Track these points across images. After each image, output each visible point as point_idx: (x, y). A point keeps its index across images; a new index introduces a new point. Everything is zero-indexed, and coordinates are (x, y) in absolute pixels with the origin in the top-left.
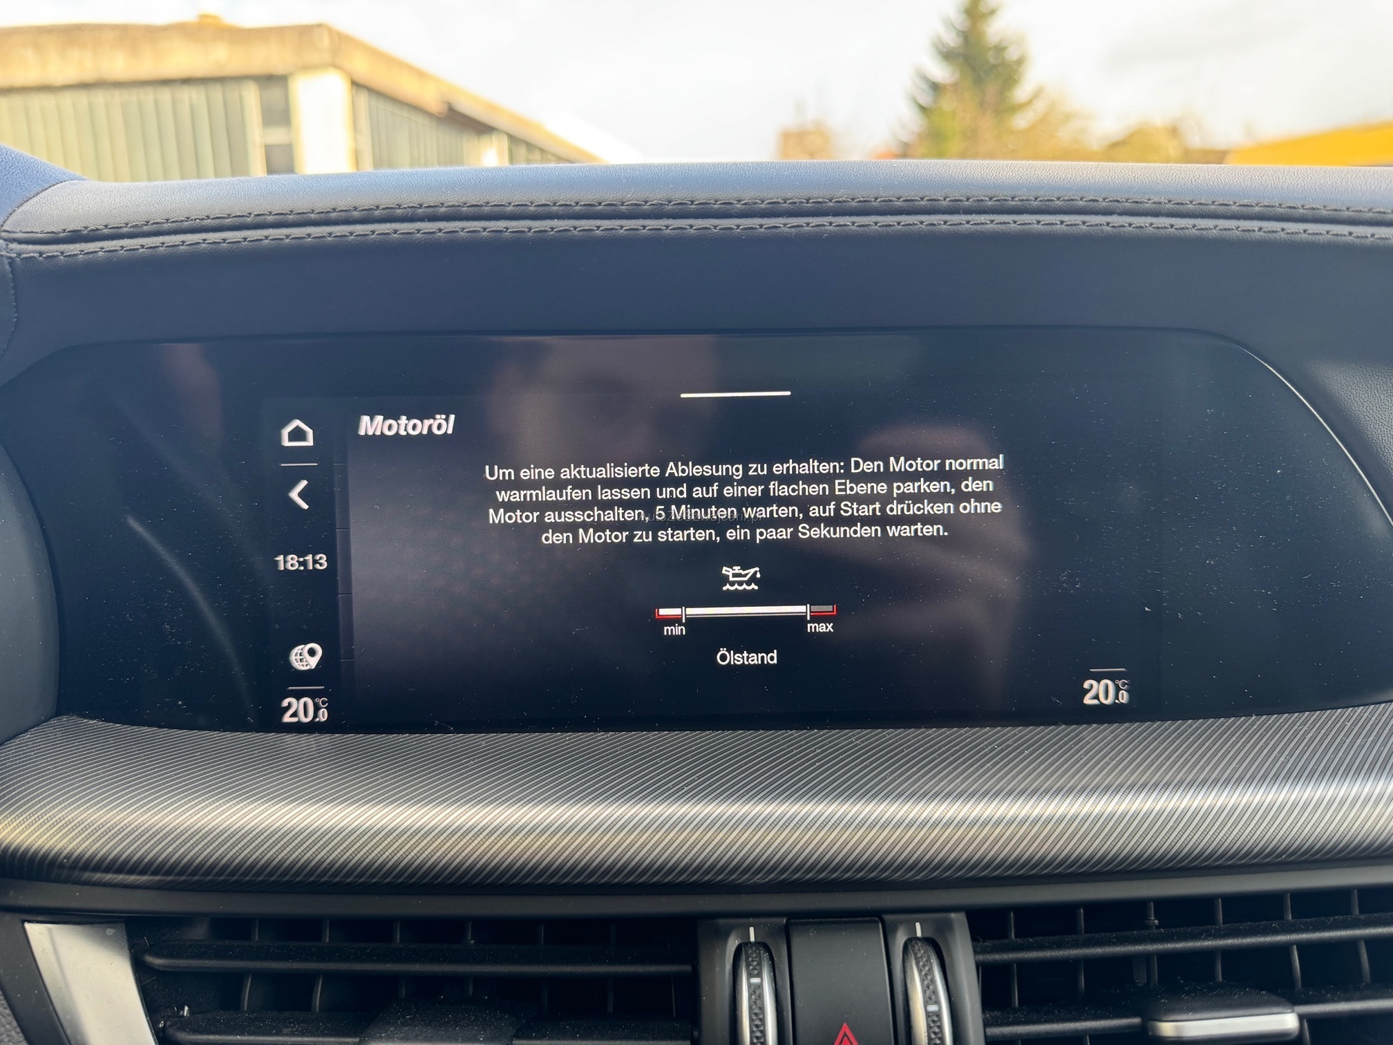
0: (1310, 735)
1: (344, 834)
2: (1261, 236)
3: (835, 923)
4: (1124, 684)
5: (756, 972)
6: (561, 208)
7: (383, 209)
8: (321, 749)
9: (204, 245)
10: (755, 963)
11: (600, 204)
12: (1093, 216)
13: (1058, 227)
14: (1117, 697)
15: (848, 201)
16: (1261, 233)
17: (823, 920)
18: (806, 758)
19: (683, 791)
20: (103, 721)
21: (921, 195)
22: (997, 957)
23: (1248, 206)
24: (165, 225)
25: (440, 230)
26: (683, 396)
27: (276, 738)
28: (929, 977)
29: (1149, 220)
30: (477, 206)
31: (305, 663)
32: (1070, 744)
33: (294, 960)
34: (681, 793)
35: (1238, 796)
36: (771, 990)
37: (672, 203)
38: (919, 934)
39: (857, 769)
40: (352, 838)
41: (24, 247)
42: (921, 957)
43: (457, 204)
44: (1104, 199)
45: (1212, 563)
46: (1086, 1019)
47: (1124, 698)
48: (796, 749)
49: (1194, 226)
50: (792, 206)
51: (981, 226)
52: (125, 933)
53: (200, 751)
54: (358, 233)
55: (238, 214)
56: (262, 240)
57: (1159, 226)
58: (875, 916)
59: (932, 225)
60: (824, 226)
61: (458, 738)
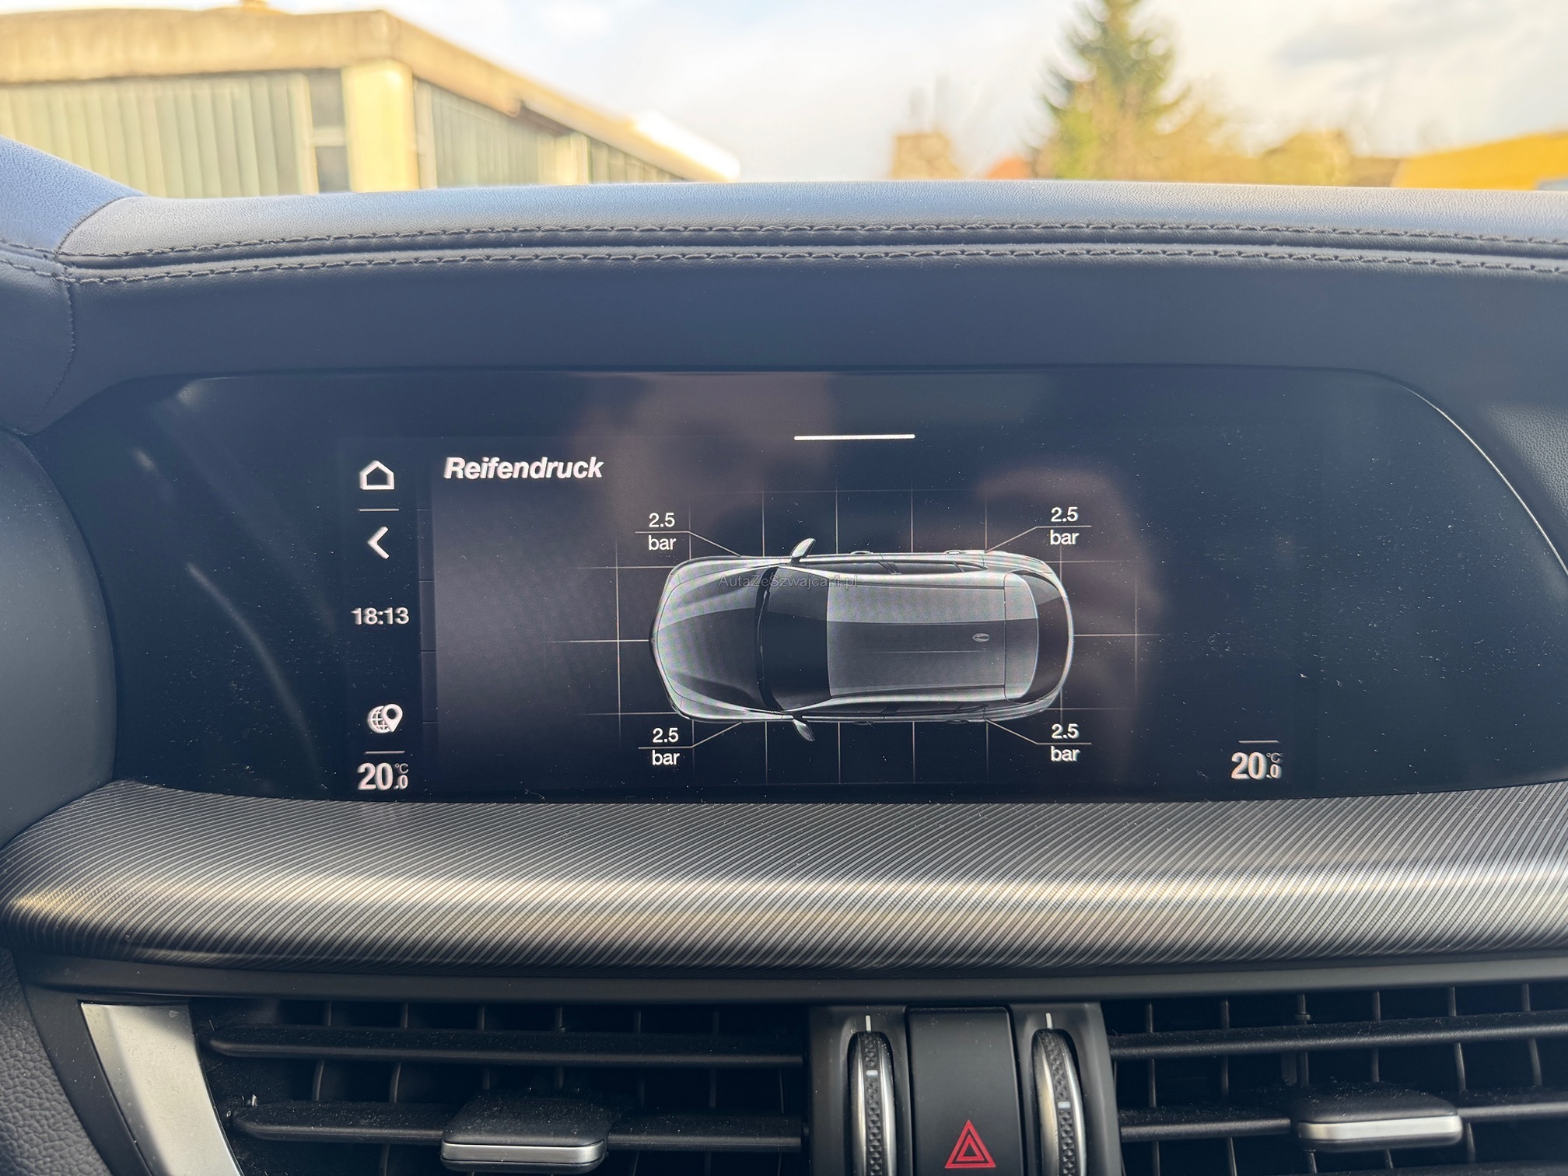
0: (1480, 815)
1: (428, 910)
2: (1434, 269)
3: (959, 1012)
4: (1276, 758)
5: (873, 1064)
6: (669, 233)
7: (474, 233)
8: (402, 819)
9: (279, 270)
10: (872, 1055)
11: (711, 229)
12: (1250, 246)
13: (1212, 257)
14: (1268, 772)
15: (982, 228)
16: (1435, 266)
17: (946, 1009)
18: (928, 834)
19: (795, 868)
20: (164, 787)
21: (1062, 222)
22: (1134, 1051)
23: (1420, 236)
24: (237, 248)
25: (537, 257)
26: (797, 438)
27: (354, 806)
28: (1061, 1072)
29: (1312, 250)
30: (578, 230)
31: (384, 726)
32: (1217, 821)
33: (371, 1046)
34: (792, 869)
35: (1400, 880)
36: (890, 1086)
37: (790, 228)
38: (1050, 1025)
39: (983, 846)
40: (438, 914)
41: (83, 271)
42: (1052, 1050)
43: (555, 228)
44: (1262, 228)
45: (1375, 626)
46: (1230, 1120)
47: (1276, 772)
48: (917, 824)
49: (1361, 258)
50: (920, 233)
51: (1127, 256)
52: (188, 1015)
53: (271, 820)
54: (447, 259)
55: (317, 237)
56: (342, 265)
57: (1323, 257)
58: (1002, 1005)
59: (1074, 254)
60: (955, 254)
61: (550, 808)
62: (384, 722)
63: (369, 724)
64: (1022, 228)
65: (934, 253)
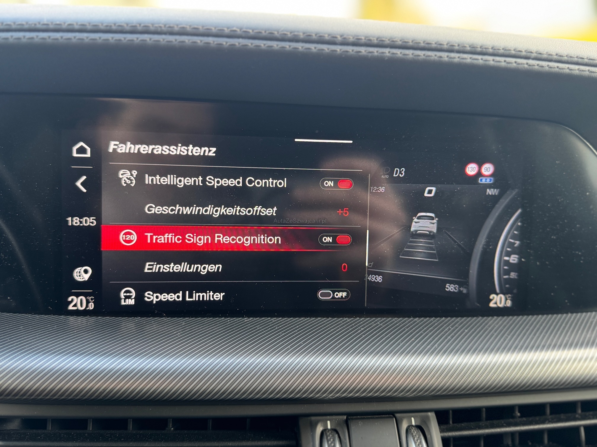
3: (372, 418)
4: (510, 297)
6: (244, 33)
7: (143, 26)
9: (37, 39)
12: (520, 59)
13: (503, 63)
14: (506, 304)
15: (398, 41)
17: (366, 417)
25: (176, 40)
26: (296, 140)
27: (65, 318)
31: (82, 278)
34: (295, 351)
42: (415, 436)
44: (525, 51)
45: (554, 238)
47: (509, 304)
51: (465, 60)
57: (552, 67)
58: (391, 414)
59: (441, 57)
60: (385, 53)
61: (168, 320)
62: (82, 276)
63: (74, 277)
64: (417, 43)
65: (375, 52)
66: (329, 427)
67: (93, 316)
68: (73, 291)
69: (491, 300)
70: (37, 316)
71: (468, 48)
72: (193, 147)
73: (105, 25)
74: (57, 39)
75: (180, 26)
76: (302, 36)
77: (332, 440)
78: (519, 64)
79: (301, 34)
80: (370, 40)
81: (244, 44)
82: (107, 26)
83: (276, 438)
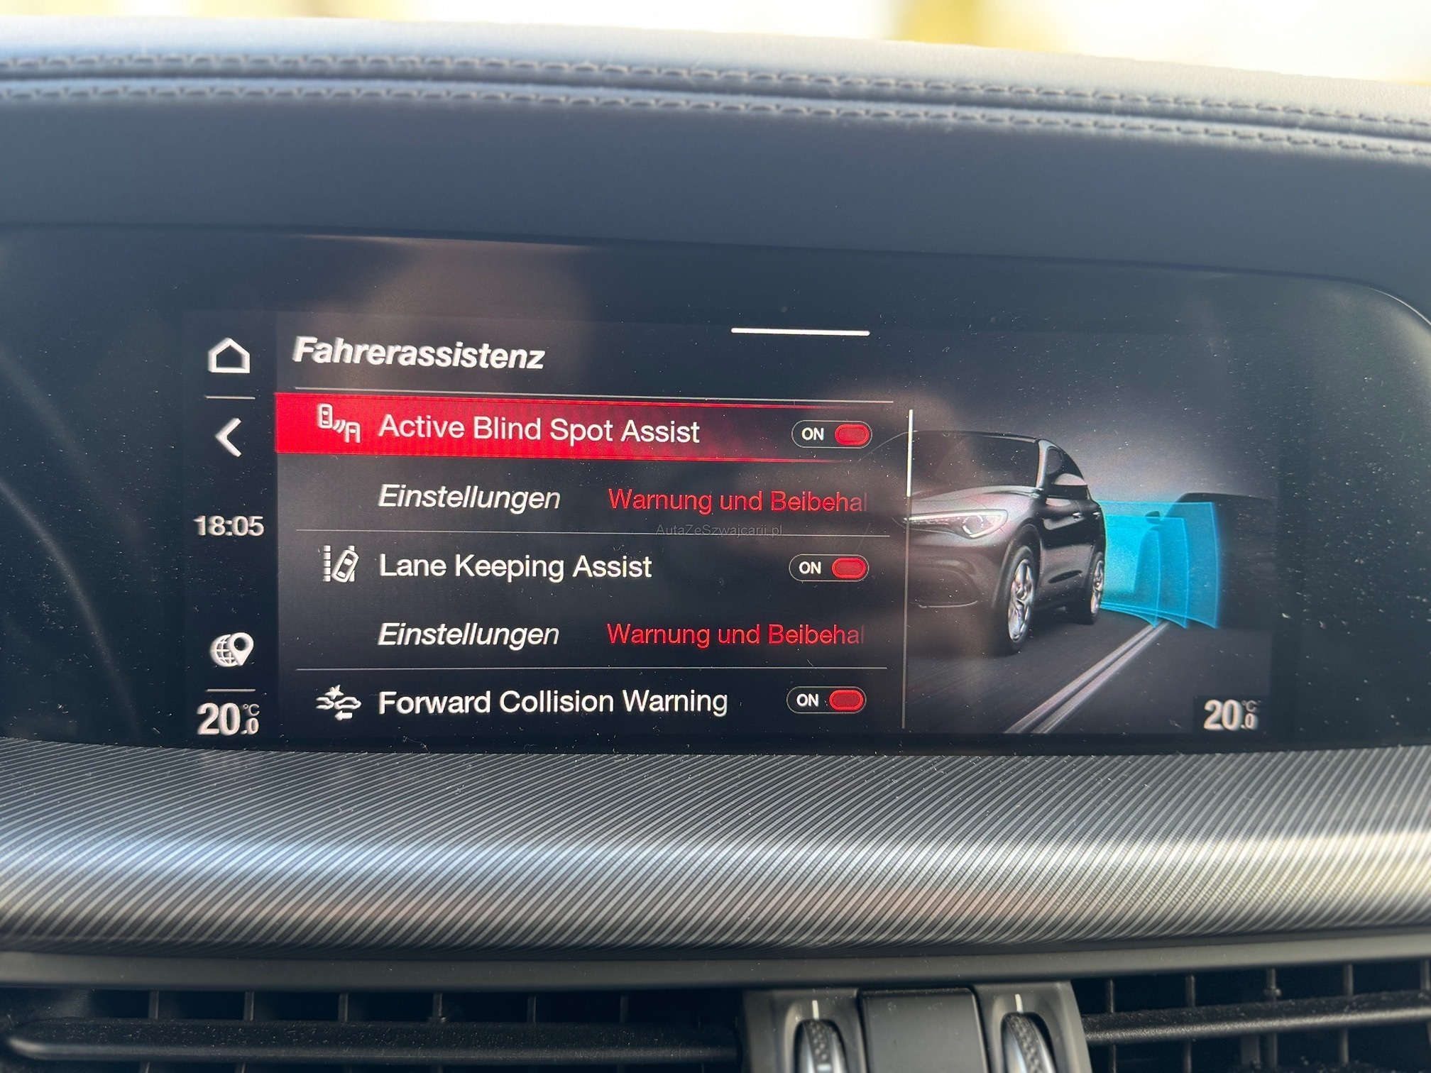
3: (919, 995)
4: (1252, 706)
5: (824, 1057)
6: (609, 74)
7: (372, 62)
8: (254, 770)
9: (124, 95)
12: (1271, 128)
13: (1230, 139)
14: (1243, 723)
15: (976, 89)
17: (904, 992)
25: (449, 93)
26: (735, 330)
27: (191, 755)
31: (230, 659)
38: (1020, 1008)
39: (947, 805)
42: (1024, 1038)
44: (1287, 107)
45: (1362, 562)
47: (1251, 722)
50: (905, 90)
53: (89, 771)
55: (173, 56)
56: (206, 92)
57: (1349, 145)
58: (966, 986)
59: (1079, 125)
60: (945, 116)
61: (433, 758)
62: (230, 654)
63: (213, 656)
64: (1020, 92)
65: (922, 114)
66: (816, 1015)
67: (256, 750)
68: (209, 690)
69: (1209, 713)
70: (127, 750)
71: (1146, 104)
72: (489, 348)
73: (282, 58)
74: (171, 94)
75: (457, 60)
76: (746, 80)
77: (822, 1046)
78: (1269, 140)
79: (745, 74)
80: (909, 86)
81: (608, 99)
82: (287, 62)
83: (691, 1042)
